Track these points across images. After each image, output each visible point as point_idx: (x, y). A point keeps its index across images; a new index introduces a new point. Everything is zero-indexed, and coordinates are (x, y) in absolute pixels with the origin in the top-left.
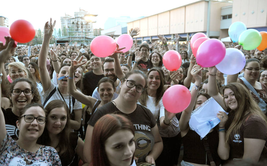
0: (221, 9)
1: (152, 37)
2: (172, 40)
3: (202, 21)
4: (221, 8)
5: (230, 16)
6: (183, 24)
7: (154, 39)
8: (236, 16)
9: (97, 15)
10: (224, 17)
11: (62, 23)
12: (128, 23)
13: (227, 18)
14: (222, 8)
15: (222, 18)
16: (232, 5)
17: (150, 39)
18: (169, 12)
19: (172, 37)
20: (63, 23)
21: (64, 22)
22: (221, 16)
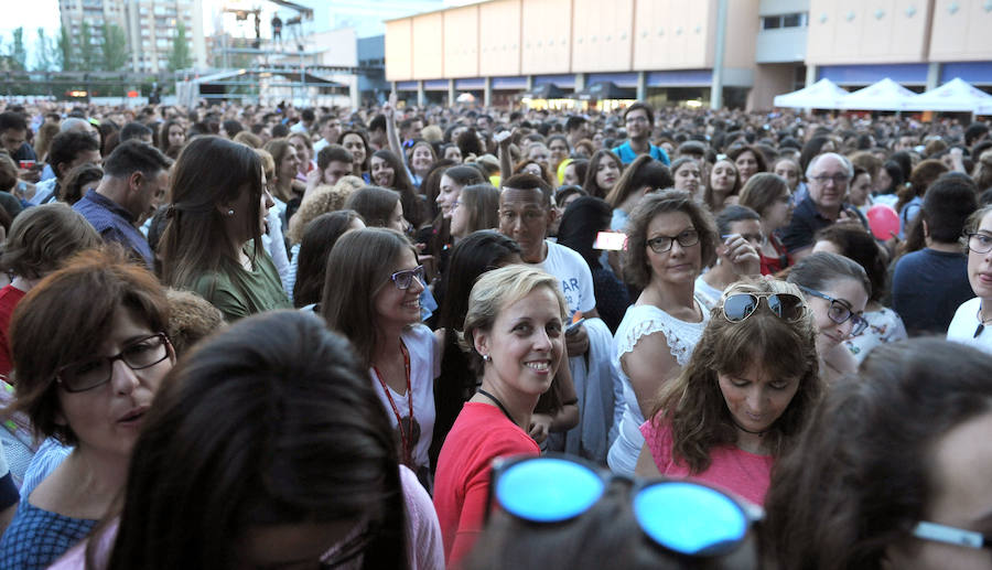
1: (492, 80)
3: (698, 31)
5: (793, 20)
6: (624, 38)
7: (499, 86)
8: (824, 21)
10: (772, 23)
11: (64, 4)
12: (388, 22)
15: (762, 24)
17: (485, 86)
19: (578, 85)
20: (68, 8)
22: (761, 17)
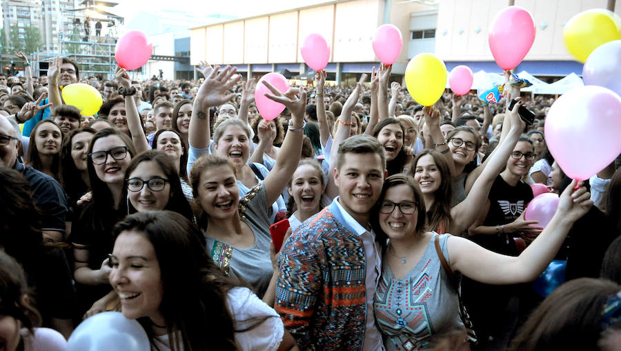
0: (411, 17)
1: (252, 66)
2: (303, 75)
3: (371, 39)
4: (411, 14)
5: (430, 34)
7: (256, 70)
8: (445, 34)
9: (117, 4)
10: (417, 35)
11: (6, 13)
12: (192, 29)
13: (421, 37)
14: (413, 15)
15: (411, 35)
16: (437, 10)
17: (248, 70)
18: (296, 13)
19: (302, 70)
20: (8, 16)
21: (10, 13)
22: (411, 31)
